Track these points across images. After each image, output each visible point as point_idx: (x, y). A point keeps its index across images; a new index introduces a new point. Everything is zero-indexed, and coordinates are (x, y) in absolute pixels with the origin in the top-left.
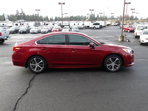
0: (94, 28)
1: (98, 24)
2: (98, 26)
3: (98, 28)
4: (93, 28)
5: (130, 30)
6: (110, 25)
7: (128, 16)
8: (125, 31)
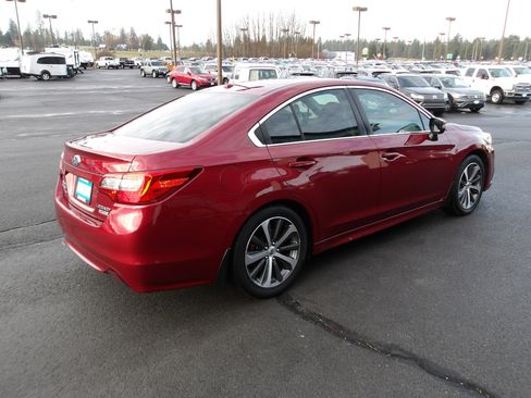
0: (46, 77)
1: (60, 61)
2: (60, 70)
3: (60, 78)
4: (39, 78)
5: (197, 82)
6: (92, 64)
7: (133, 34)
8: (178, 86)
